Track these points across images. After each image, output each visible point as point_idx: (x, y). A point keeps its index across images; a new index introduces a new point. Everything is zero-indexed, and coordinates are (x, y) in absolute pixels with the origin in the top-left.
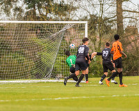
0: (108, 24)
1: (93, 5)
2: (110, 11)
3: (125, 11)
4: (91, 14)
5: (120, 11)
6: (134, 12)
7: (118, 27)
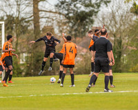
0: (25, 24)
1: (10, 5)
2: (26, 11)
3: (42, 11)
4: (8, 14)
5: (36, 12)
6: (50, 12)
7: (35, 27)
